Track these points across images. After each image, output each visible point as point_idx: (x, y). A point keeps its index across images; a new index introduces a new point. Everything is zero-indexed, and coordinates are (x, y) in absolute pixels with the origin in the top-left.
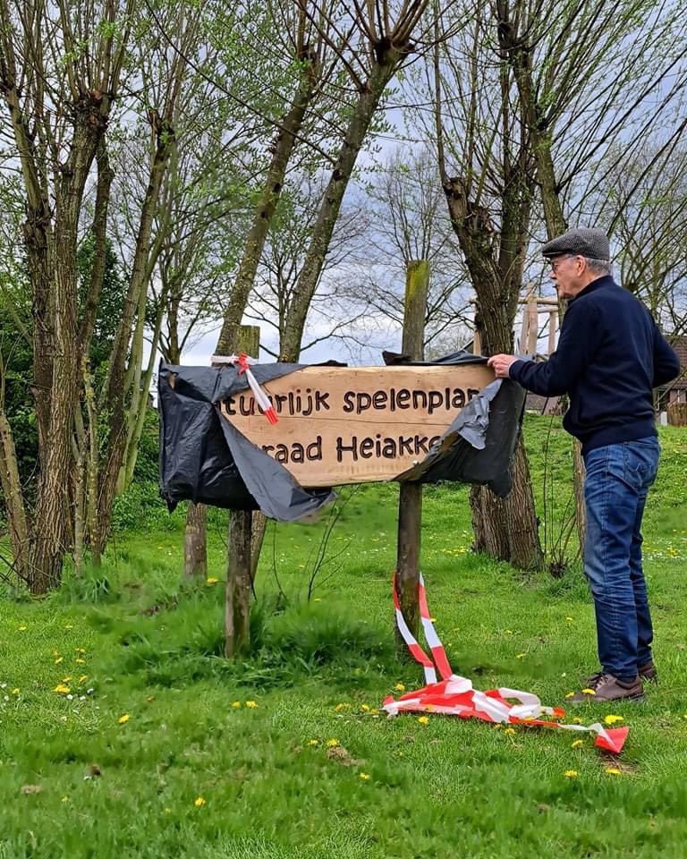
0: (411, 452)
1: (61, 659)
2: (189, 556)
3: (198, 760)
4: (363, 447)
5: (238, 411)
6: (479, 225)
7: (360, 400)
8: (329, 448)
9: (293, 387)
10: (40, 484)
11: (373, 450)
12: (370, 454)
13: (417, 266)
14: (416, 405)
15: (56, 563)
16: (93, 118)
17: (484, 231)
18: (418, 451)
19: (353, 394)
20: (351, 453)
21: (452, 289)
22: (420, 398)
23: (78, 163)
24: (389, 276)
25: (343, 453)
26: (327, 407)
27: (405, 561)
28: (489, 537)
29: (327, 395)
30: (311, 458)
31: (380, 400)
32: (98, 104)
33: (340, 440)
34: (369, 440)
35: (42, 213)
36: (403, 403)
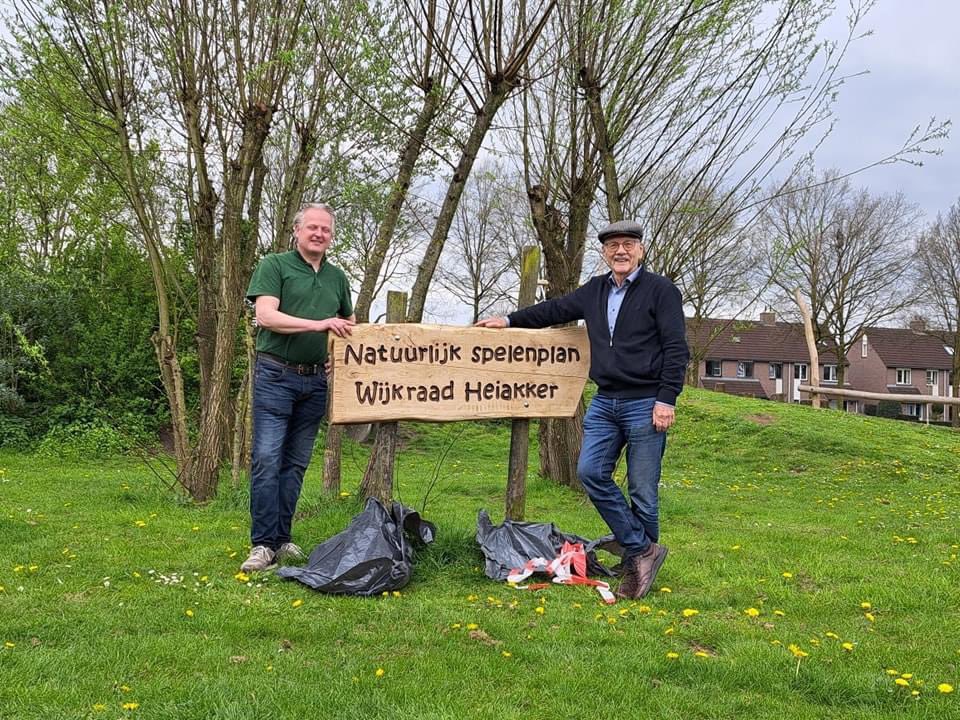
0: (523, 396)
1: (234, 554)
2: (326, 475)
3: (367, 638)
4: (486, 390)
5: (389, 359)
6: (554, 222)
7: (484, 354)
8: (459, 390)
9: (433, 342)
10: (204, 413)
11: (494, 393)
12: (491, 396)
13: (532, 251)
14: (528, 359)
15: (214, 477)
16: (259, 125)
17: (557, 227)
18: (528, 396)
19: (479, 349)
20: (476, 395)
21: (500, 274)
22: (531, 353)
23: (246, 159)
24: (452, 262)
25: (471, 395)
26: (459, 358)
27: (514, 483)
28: (553, 465)
29: (459, 349)
30: (445, 398)
31: (501, 354)
32: (264, 114)
33: (468, 384)
34: (490, 385)
35: (210, 199)
36: (518, 357)
